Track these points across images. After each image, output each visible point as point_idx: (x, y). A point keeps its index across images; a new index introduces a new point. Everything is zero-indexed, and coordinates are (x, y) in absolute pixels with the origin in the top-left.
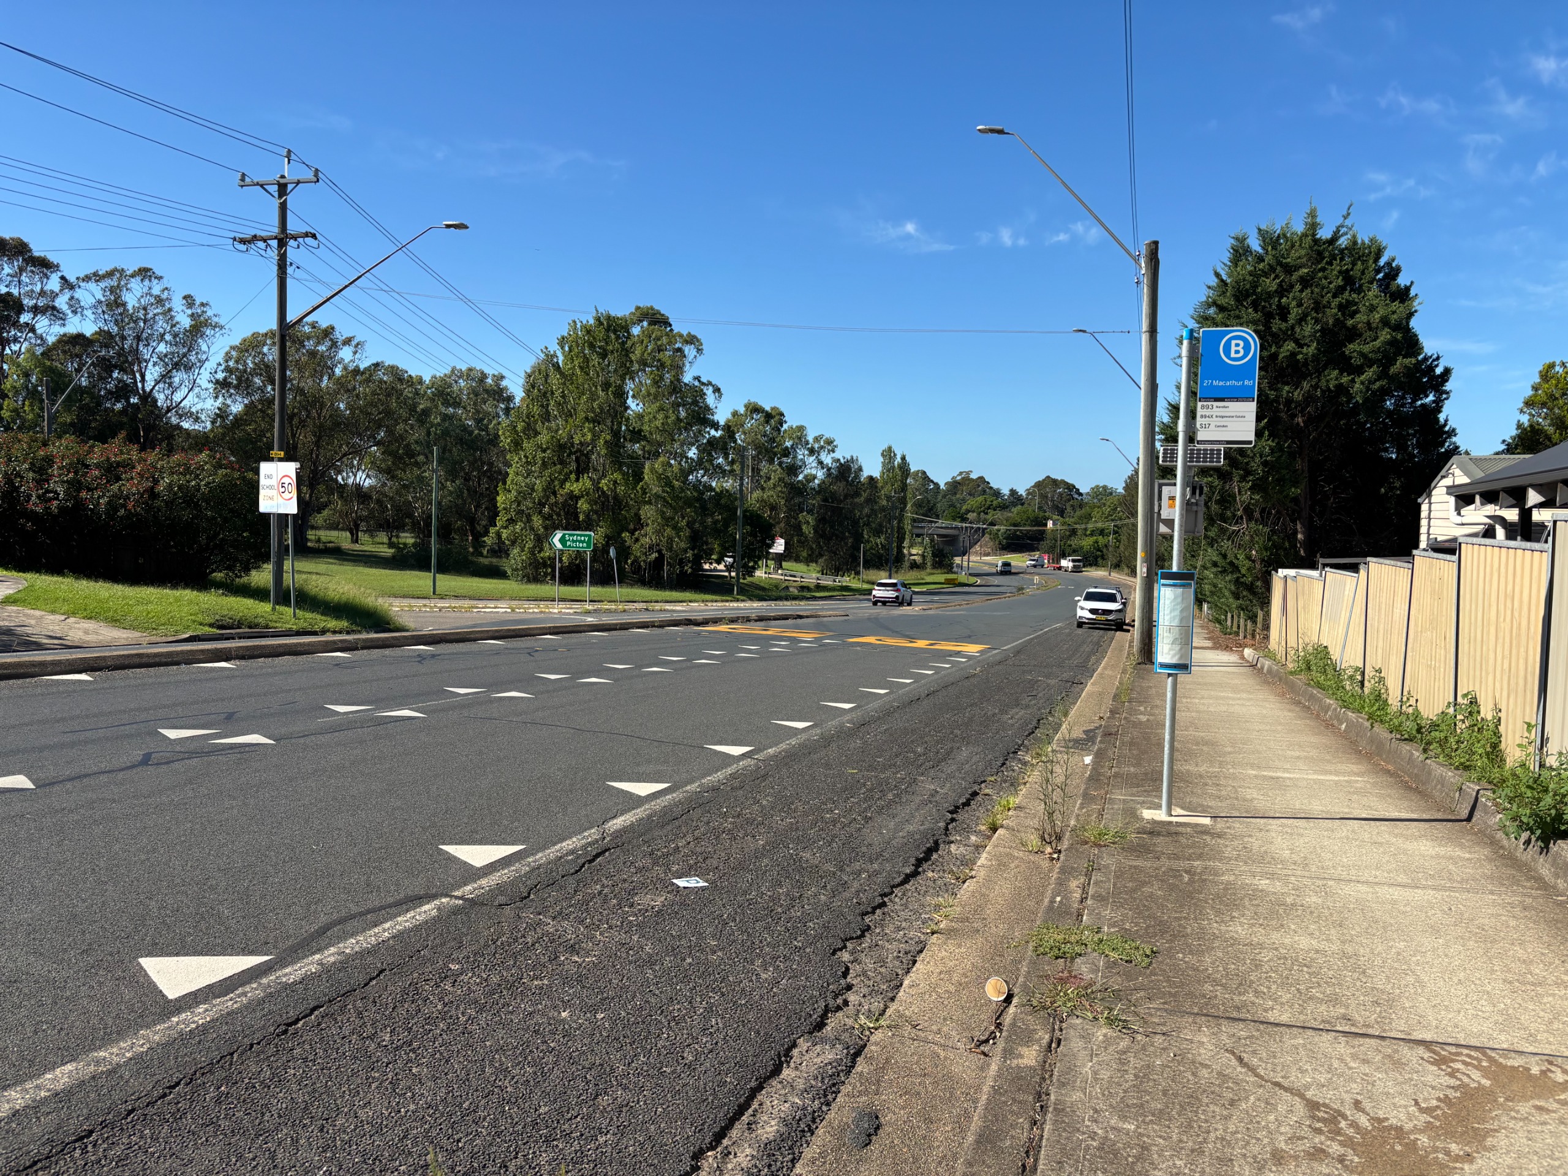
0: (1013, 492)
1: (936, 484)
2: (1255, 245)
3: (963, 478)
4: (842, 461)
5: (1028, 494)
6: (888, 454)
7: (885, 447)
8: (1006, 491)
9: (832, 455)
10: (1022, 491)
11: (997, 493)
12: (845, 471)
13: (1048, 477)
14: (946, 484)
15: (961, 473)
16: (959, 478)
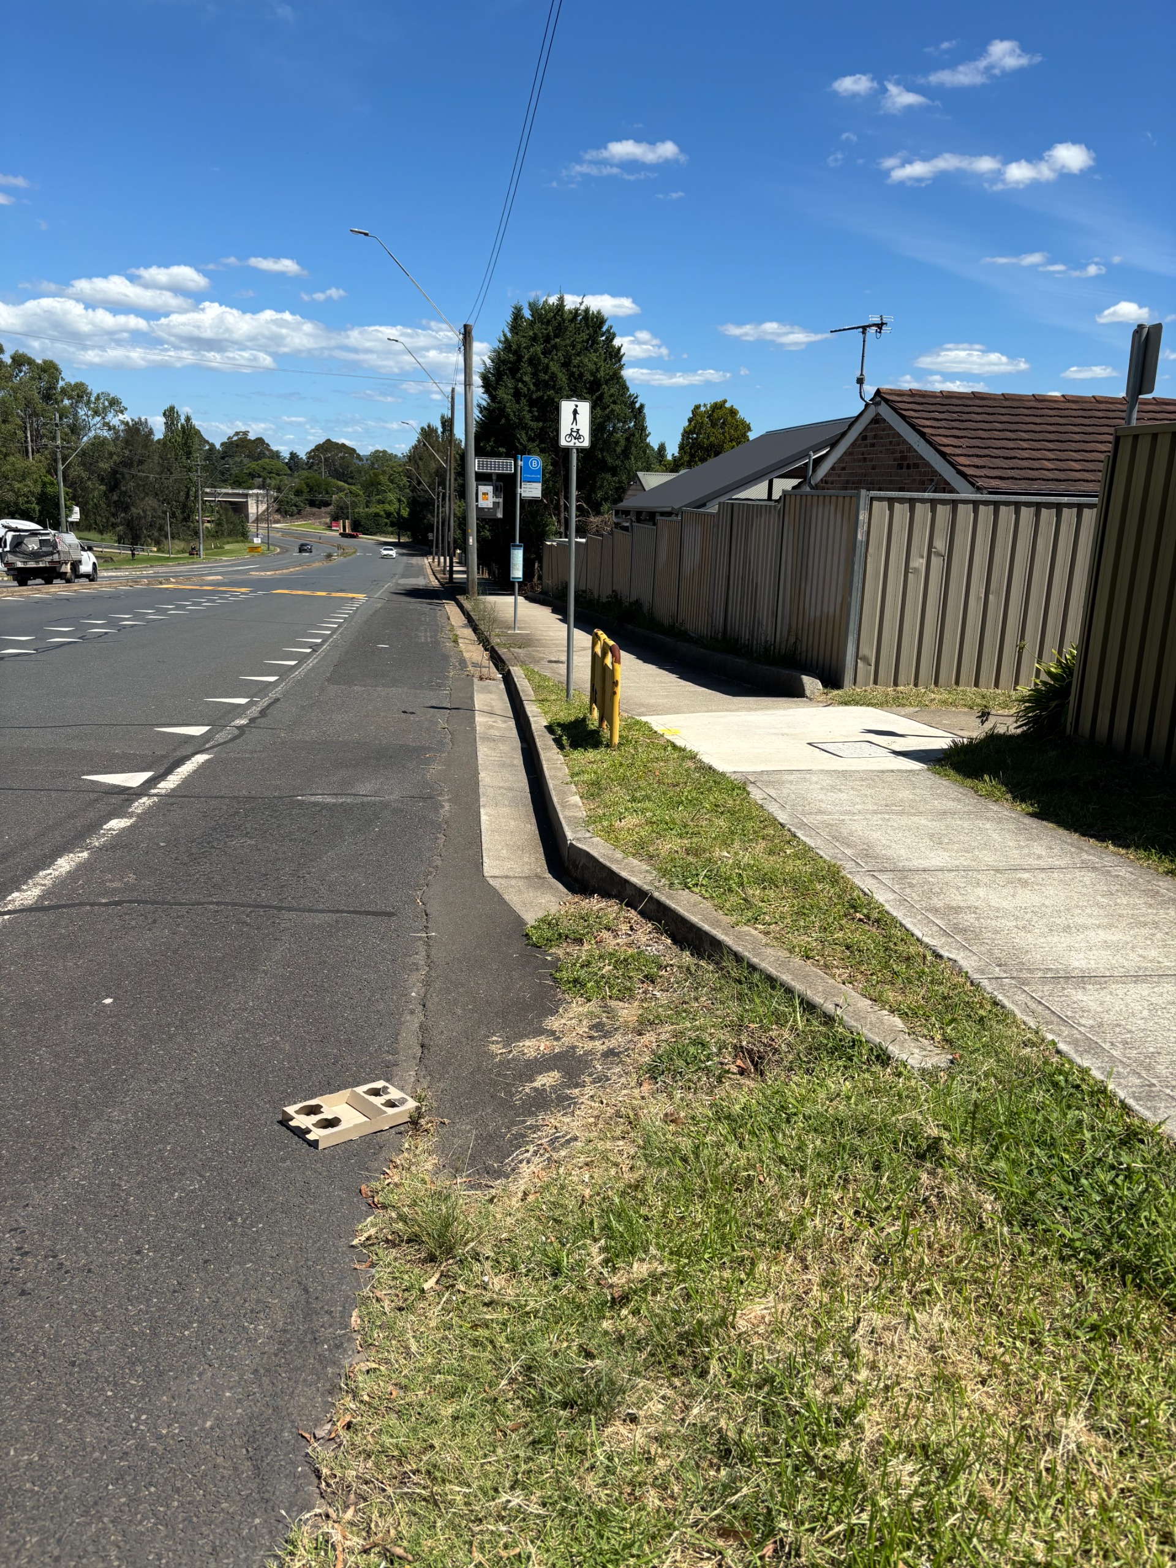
0: (293, 456)
1: (212, 446)
2: (527, 313)
3: (240, 439)
4: (131, 423)
5: (309, 458)
6: (170, 414)
7: (166, 406)
8: (286, 454)
9: (121, 417)
10: (302, 455)
11: (276, 455)
12: (136, 432)
13: (329, 440)
14: (222, 444)
15: (237, 434)
16: (235, 438)
